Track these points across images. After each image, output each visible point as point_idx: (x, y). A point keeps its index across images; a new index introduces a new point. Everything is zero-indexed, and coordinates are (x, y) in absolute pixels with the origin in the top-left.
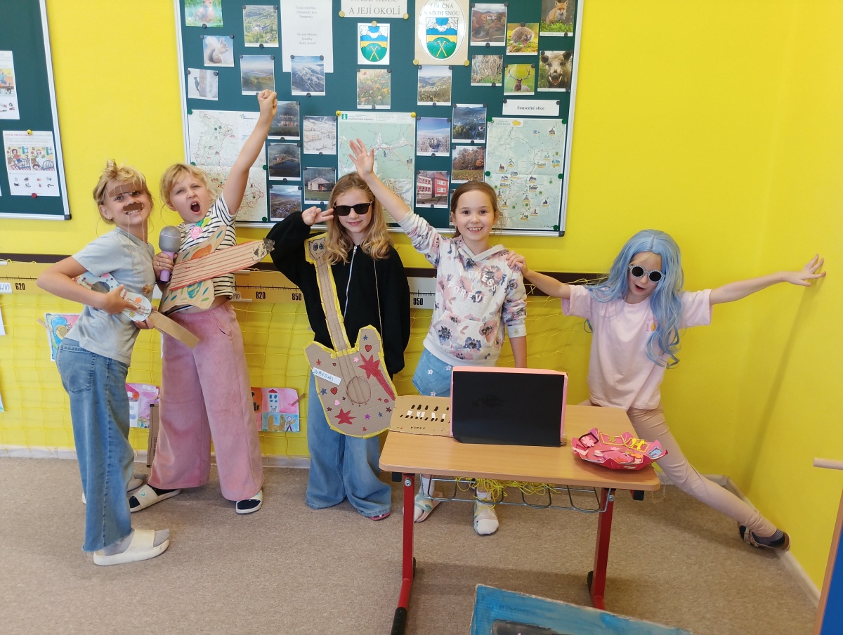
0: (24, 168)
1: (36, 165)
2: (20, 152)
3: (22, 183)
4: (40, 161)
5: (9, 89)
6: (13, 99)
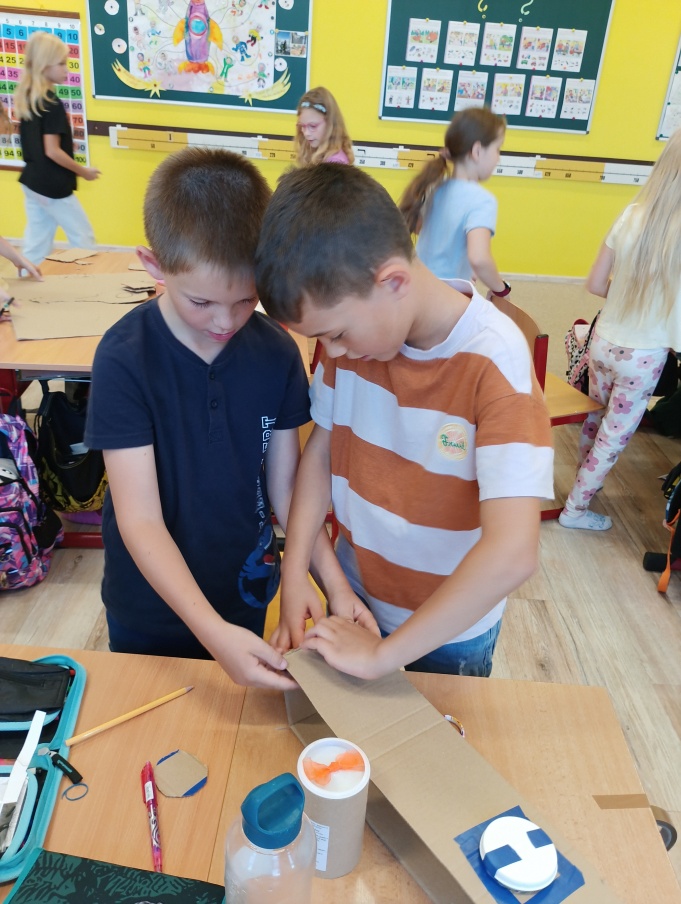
0: (573, 101)
1: (581, 100)
2: (574, 92)
3: (569, 110)
4: (584, 98)
5: (579, 53)
6: (579, 60)
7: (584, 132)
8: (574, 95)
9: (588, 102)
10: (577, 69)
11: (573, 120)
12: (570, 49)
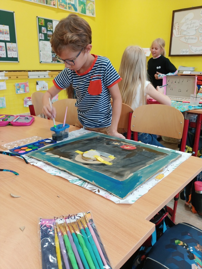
0: (11, 51)
1: (13, 50)
3: (10, 54)
6: (9, 36)
7: (17, 62)
8: (10, 49)
9: (16, 51)
10: (9, 40)
11: (12, 58)
12: (4, 32)
